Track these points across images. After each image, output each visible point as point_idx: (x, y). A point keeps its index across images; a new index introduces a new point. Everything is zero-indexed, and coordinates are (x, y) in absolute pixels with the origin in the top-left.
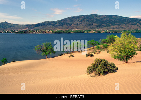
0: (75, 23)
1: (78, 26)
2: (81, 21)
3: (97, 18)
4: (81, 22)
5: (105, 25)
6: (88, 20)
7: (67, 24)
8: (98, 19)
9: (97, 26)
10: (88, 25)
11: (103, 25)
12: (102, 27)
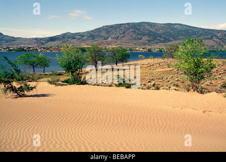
0: (113, 36)
1: (119, 42)
2: (124, 33)
3: (149, 27)
4: (123, 35)
5: (162, 39)
6: (134, 32)
7: (101, 37)
8: (151, 29)
9: (149, 41)
10: (135, 39)
11: (159, 40)
12: (157, 43)
